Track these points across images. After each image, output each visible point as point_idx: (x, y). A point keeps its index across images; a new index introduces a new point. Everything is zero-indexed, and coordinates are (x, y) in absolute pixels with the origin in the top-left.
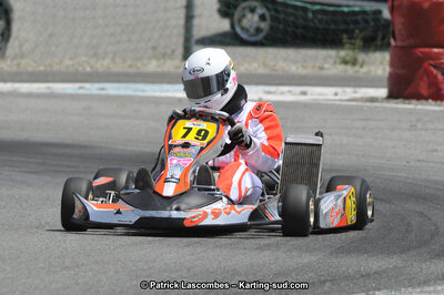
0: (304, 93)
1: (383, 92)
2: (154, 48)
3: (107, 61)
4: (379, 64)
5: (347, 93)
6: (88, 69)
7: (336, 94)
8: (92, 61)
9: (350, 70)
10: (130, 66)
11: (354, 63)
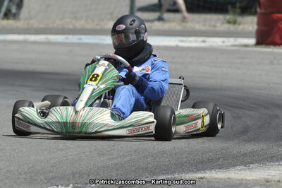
0: (204, 42)
1: (253, 41)
2: (111, 14)
3: (82, 22)
4: (250, 23)
5: (230, 42)
6: (71, 27)
7: (223, 42)
8: (73, 22)
9: (232, 27)
10: (97, 25)
11: (235, 22)
